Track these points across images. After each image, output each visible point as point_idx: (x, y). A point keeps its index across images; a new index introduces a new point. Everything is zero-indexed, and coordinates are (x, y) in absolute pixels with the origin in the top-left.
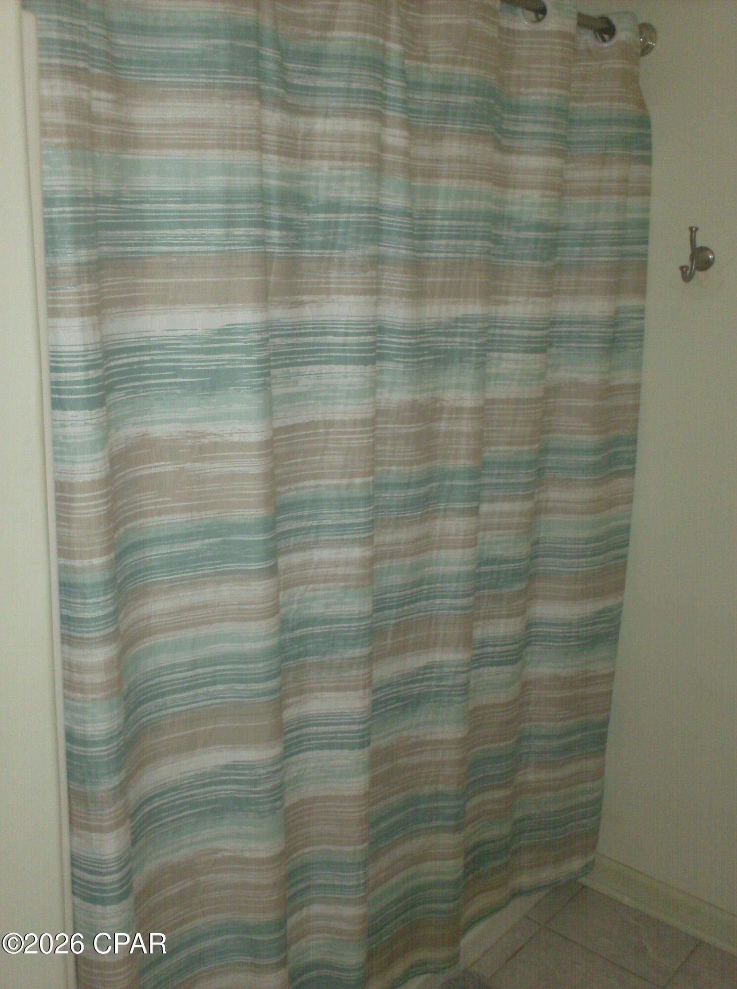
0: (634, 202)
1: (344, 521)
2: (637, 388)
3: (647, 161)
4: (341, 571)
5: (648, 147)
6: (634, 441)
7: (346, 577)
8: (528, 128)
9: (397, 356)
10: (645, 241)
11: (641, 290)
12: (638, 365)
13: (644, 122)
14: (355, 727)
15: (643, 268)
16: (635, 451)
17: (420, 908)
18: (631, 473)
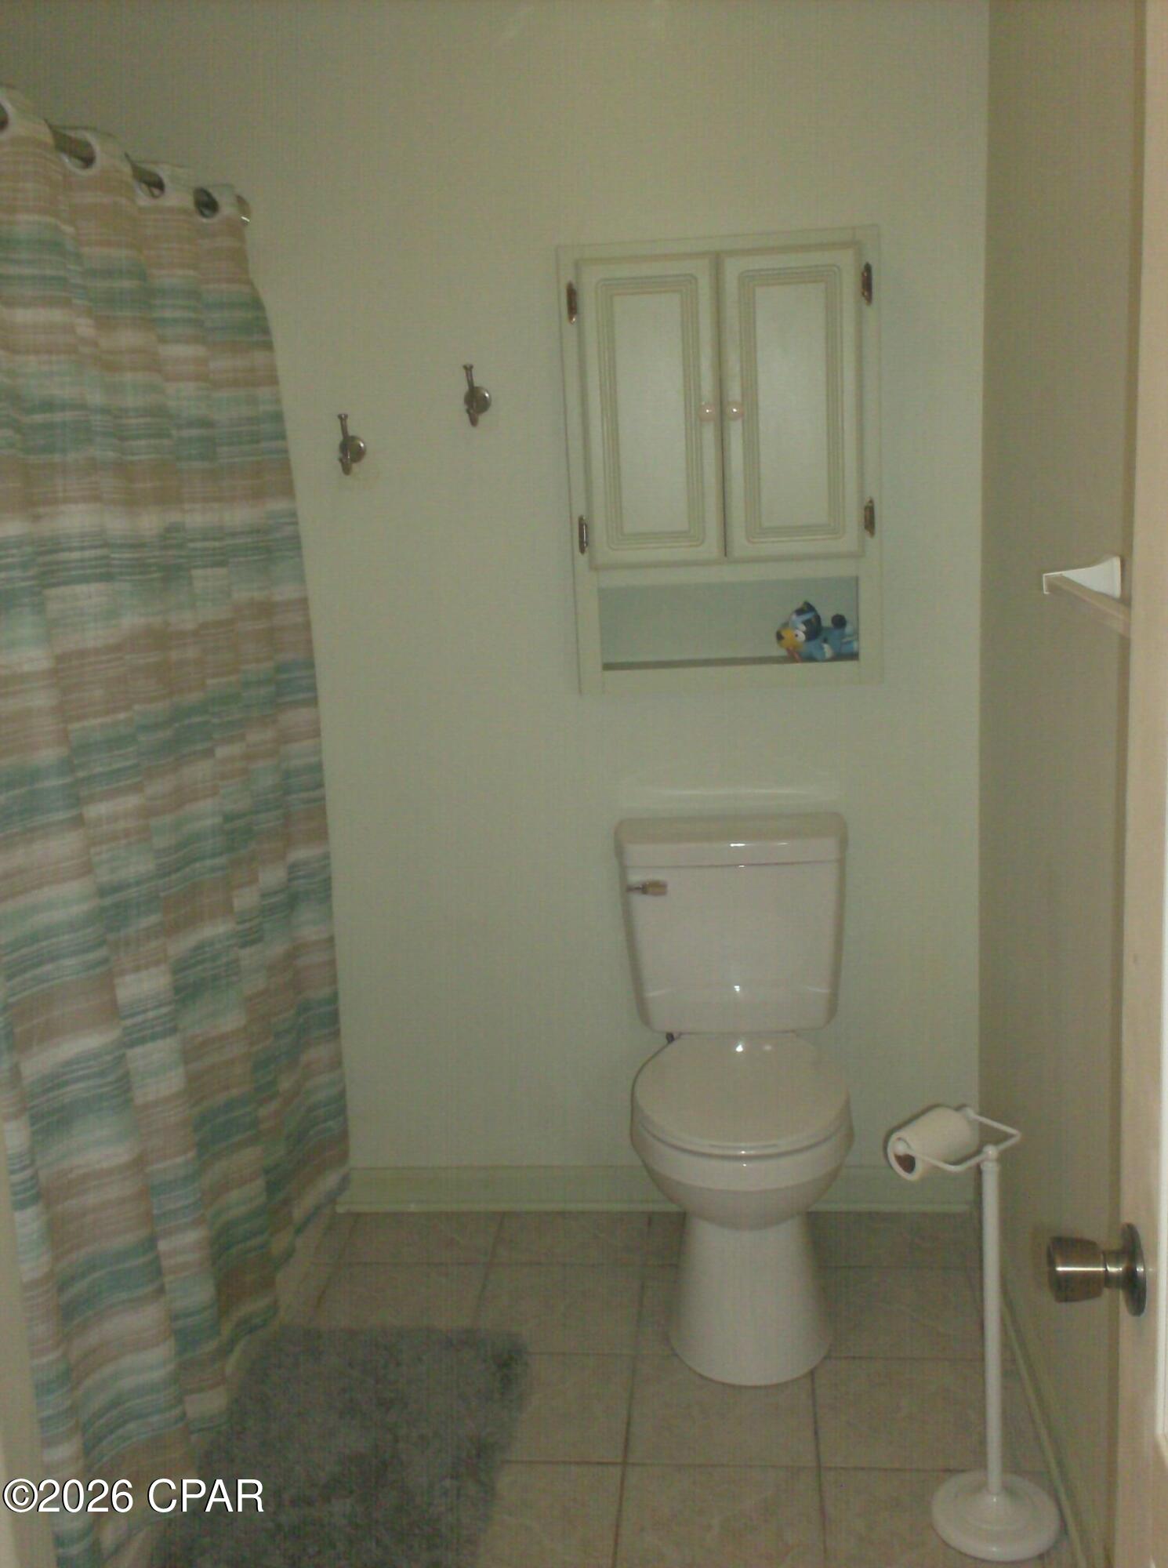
0: (264, 392)
1: (115, 766)
2: (303, 603)
3: (268, 346)
4: (121, 825)
5: (266, 331)
6: (310, 665)
7: (127, 833)
8: (168, 314)
9: (121, 574)
10: (282, 436)
11: (288, 490)
12: (300, 578)
13: (257, 304)
14: (164, 1010)
15: (285, 466)
16: (313, 676)
17: (234, 1251)
18: (313, 702)
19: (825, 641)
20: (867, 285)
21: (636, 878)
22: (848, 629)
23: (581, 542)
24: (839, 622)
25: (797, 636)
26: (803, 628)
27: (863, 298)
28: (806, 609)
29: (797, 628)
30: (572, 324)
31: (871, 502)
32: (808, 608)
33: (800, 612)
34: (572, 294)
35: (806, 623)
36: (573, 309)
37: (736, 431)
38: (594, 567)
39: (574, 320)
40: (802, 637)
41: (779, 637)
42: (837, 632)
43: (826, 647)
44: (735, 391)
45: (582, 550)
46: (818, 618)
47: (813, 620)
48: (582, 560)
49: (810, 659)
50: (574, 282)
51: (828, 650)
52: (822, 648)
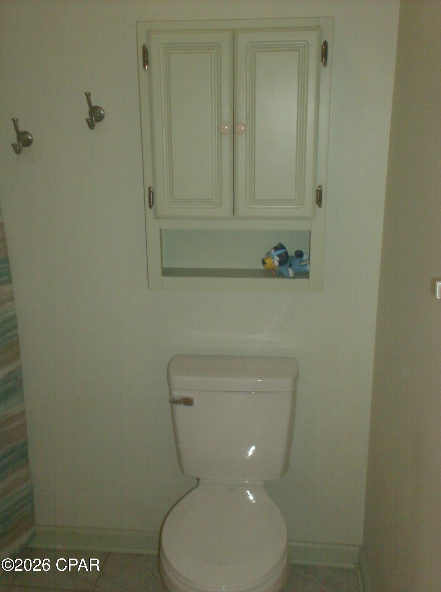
19: (290, 266)
20: (324, 54)
21: (177, 394)
22: (305, 257)
23: (150, 203)
24: (299, 254)
25: (273, 262)
26: (277, 259)
27: (322, 63)
28: (279, 247)
29: (274, 259)
30: (145, 70)
31: (320, 187)
32: (280, 247)
33: (276, 249)
34: (145, 52)
35: (279, 256)
36: (146, 61)
37: (241, 140)
38: (156, 217)
39: (147, 67)
40: (276, 263)
41: (264, 263)
42: (298, 260)
43: (290, 270)
44: (242, 116)
45: (150, 207)
46: (286, 253)
47: (284, 254)
48: (150, 212)
49: (281, 275)
50: (146, 44)
51: (291, 273)
52: (288, 271)
